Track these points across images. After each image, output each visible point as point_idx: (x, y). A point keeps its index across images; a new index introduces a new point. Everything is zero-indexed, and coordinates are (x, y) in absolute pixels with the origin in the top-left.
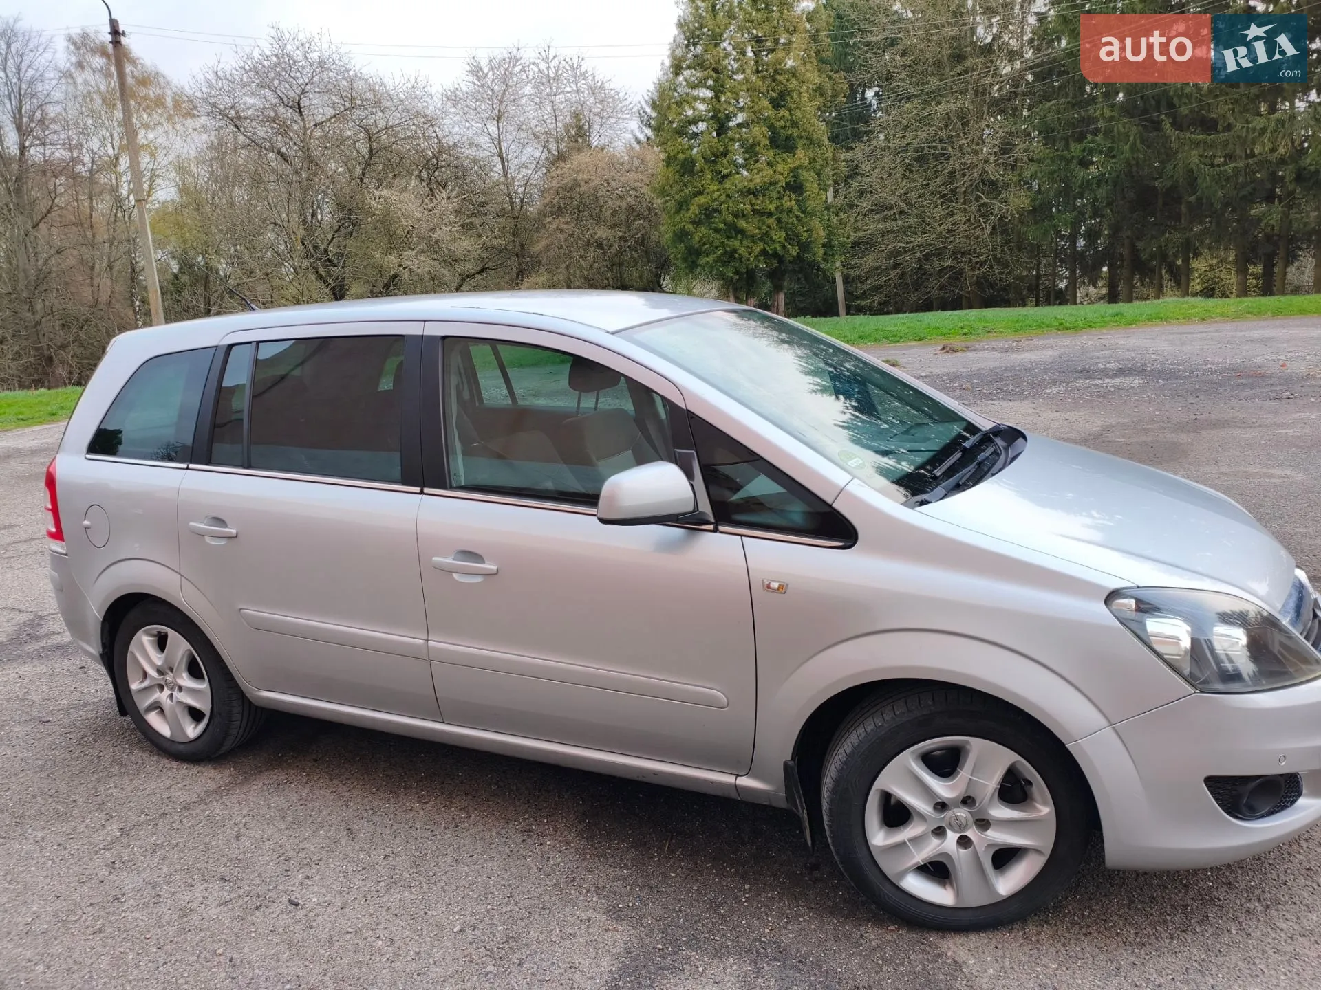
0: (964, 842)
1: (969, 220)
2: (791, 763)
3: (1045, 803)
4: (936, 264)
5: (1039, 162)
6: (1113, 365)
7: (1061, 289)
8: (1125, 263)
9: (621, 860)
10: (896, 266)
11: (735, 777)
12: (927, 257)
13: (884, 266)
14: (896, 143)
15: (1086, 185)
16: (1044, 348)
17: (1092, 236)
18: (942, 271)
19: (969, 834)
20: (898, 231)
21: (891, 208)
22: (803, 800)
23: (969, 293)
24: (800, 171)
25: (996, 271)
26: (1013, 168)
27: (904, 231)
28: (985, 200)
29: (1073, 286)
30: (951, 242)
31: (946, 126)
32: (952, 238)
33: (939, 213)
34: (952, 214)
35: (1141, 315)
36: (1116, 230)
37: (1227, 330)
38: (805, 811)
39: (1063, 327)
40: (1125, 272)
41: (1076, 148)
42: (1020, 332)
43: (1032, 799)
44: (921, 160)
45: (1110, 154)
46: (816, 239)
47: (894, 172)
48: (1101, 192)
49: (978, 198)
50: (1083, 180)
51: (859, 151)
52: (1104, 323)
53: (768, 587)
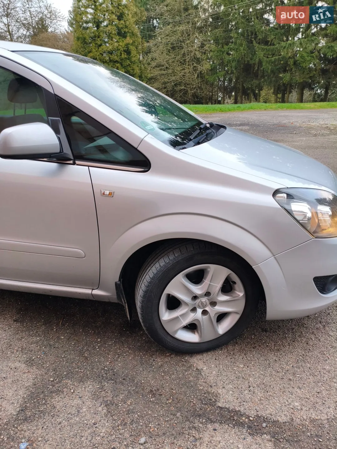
0: (205, 312)
1: (190, 72)
2: (119, 282)
3: (240, 292)
4: (179, 88)
5: (214, 52)
6: (238, 123)
7: (219, 100)
8: (240, 91)
9: (37, 332)
10: (165, 88)
11: (91, 290)
12: (176, 85)
13: (161, 88)
14: (164, 41)
15: (229, 61)
16: (216, 117)
17: (230, 80)
18: (181, 90)
19: (207, 309)
20: (166, 75)
21: (163, 66)
22: (125, 299)
23: (190, 99)
24: (129, 45)
25: (199, 91)
26: (205, 53)
27: (167, 74)
28: (195, 65)
29: (223, 98)
30: (184, 80)
31: (182, 36)
32: (184, 78)
33: (179, 68)
34: (184, 69)
35: (246, 107)
36: (237, 79)
37: (273, 113)
38: (126, 304)
39: (221, 111)
40: (240, 94)
41: (226, 47)
42: (208, 112)
43: (235, 290)
44: (173, 48)
45: (236, 50)
46: (136, 73)
47: (163, 52)
48: (234, 64)
49: (193, 64)
50: (228, 60)
51: (152, 43)
52: (234, 110)
53: (104, 194)
